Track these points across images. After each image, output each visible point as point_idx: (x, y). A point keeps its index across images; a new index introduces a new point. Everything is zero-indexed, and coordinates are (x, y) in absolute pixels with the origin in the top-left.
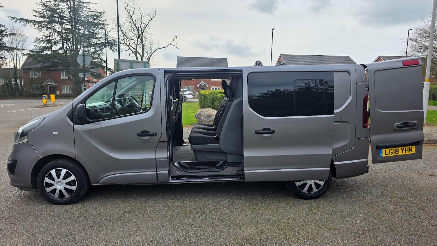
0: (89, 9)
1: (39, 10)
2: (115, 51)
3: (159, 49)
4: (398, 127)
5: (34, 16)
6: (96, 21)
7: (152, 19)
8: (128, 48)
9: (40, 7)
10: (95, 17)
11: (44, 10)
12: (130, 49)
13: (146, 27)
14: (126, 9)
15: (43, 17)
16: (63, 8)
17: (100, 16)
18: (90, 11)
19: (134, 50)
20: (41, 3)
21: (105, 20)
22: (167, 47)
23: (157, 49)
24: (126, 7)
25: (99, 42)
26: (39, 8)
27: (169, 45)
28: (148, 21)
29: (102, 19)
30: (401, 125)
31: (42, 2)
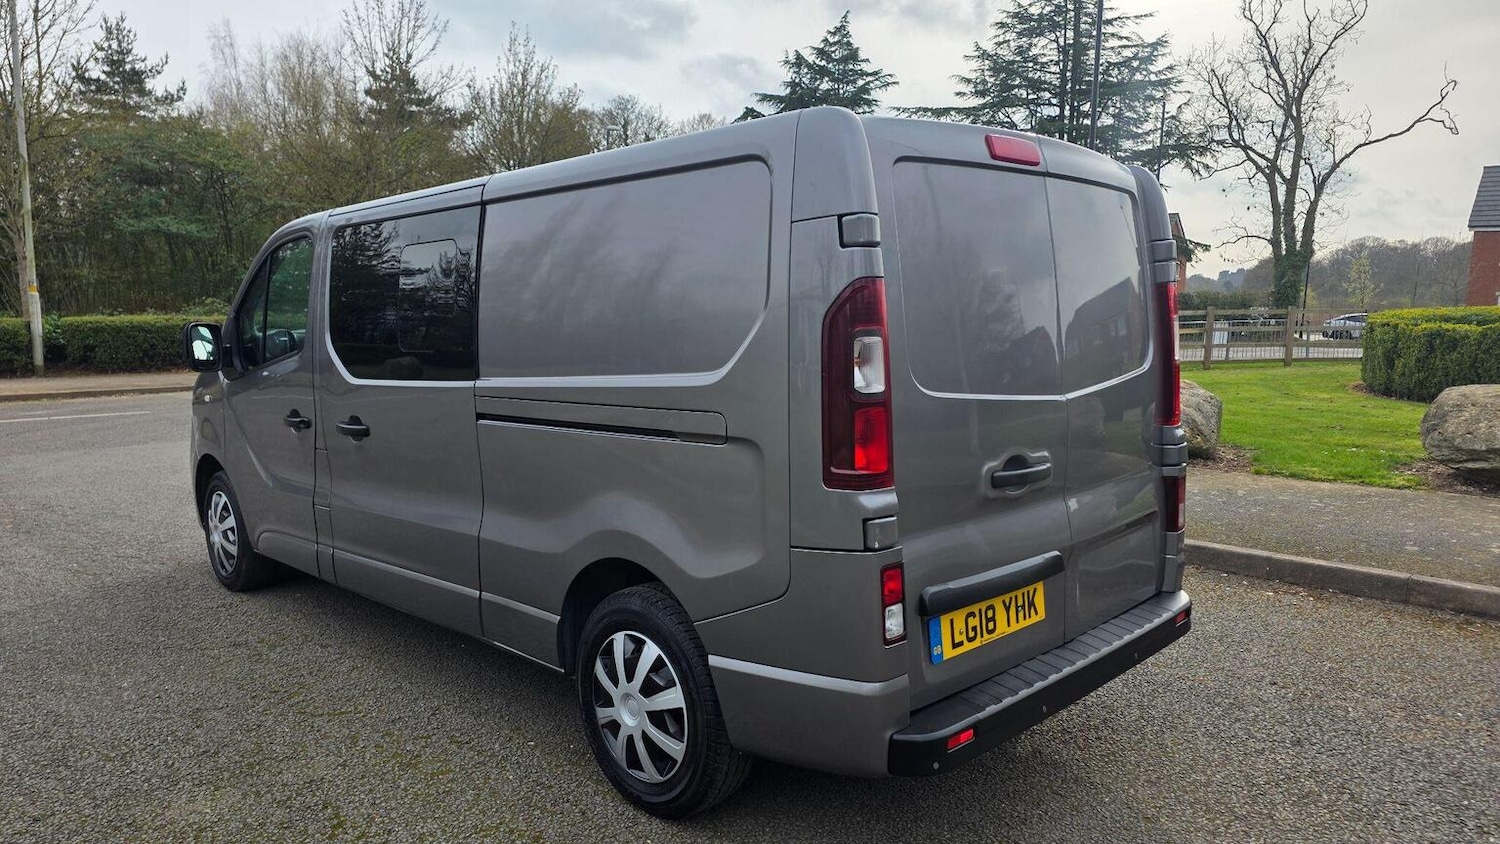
0: (1126, 38)
1: (973, 76)
2: (1202, 171)
3: (1371, 143)
4: (996, 483)
5: (957, 94)
6: (1138, 77)
7: (1345, 29)
8: (1242, 154)
9: (975, 64)
10: (1135, 64)
11: (986, 73)
12: (1250, 158)
13: (1317, 66)
14: (1247, 13)
15: (982, 94)
16: (1040, 55)
17: (1150, 59)
18: (1125, 47)
19: (1263, 163)
20: (977, 53)
21: (1168, 68)
22: (1408, 130)
23: (1360, 146)
24: (1247, 5)
25: (1144, 148)
26: (971, 69)
27: (1419, 121)
28: (1331, 38)
29: (1160, 64)
30: (1003, 470)
31: (978, 48)
